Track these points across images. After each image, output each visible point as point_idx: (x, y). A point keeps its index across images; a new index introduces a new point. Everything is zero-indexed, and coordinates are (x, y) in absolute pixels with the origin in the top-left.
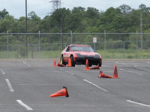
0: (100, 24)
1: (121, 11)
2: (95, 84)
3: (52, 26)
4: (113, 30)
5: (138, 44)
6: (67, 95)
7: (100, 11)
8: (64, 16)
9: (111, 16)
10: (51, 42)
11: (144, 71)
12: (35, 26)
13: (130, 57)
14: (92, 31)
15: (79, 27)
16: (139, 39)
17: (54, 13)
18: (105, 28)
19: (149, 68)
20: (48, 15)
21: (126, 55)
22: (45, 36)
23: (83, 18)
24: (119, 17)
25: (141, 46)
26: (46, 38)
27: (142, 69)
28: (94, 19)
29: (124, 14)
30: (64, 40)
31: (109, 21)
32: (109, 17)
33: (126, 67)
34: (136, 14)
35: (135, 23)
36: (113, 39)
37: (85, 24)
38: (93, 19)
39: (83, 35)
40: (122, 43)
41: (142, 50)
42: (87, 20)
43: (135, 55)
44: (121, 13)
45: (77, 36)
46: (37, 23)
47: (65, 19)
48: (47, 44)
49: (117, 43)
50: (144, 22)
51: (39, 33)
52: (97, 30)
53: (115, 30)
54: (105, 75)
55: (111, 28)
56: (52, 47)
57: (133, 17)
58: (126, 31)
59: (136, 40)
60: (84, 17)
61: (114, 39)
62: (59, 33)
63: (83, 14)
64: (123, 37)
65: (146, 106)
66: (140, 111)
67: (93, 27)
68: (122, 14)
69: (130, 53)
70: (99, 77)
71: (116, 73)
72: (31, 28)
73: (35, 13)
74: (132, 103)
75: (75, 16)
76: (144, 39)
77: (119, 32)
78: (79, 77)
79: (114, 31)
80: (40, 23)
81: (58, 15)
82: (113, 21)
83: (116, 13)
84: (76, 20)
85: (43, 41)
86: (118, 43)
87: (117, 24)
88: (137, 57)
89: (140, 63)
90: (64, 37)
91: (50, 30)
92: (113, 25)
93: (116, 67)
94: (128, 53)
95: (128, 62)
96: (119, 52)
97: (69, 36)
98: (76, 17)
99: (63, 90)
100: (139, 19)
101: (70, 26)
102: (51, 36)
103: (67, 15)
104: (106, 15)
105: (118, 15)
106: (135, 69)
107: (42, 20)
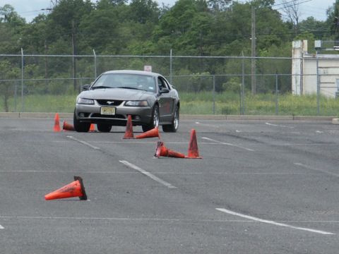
0: (161, 35)
1: (209, 7)
2: (147, 171)
3: (52, 39)
4: (190, 49)
5: (245, 82)
6: (83, 196)
7: (160, 6)
8: (80, 16)
9: (184, 17)
10: (50, 74)
11: (258, 142)
12: (12, 38)
13: (226, 111)
14: (143, 50)
15: (113, 42)
16: (248, 70)
17: (56, 9)
18: (171, 45)
19: (268, 136)
20: (41, 14)
21: (219, 106)
22: (36, 61)
23: (122, 22)
24: (203, 19)
25: (253, 87)
26: (38, 67)
27: (252, 137)
28: (147, 23)
29: (214, 13)
30: (79, 71)
31: (179, 29)
32: (181, 20)
33: (217, 133)
34: (241, 13)
35: (240, 34)
36: (189, 69)
37: (126, 35)
38: (144, 23)
39: (122, 61)
40: (210, 80)
41: (254, 94)
42: (131, 25)
43: (239, 106)
44: (208, 10)
45: (109, 61)
46: (18, 32)
47: (82, 23)
48: (41, 78)
49: (199, 79)
50: (259, 32)
51: (23, 55)
52: (153, 48)
53: (195, 48)
54: (170, 151)
55: (186, 44)
56: (51, 86)
57: (234, 20)
58: (220, 52)
59: (241, 73)
60: (123, 20)
61: (192, 70)
62: (68, 54)
63: (122, 12)
64: (211, 66)
65: (260, 222)
66: (246, 233)
67: (144, 41)
68: (211, 12)
69: (226, 102)
70: (155, 155)
71: (194, 148)
72: (4, 43)
73: (12, 9)
74: (230, 215)
75: (105, 16)
76: (260, 70)
77: (204, 54)
78: (110, 155)
79: (192, 50)
80: (25, 31)
81: (65, 13)
82: (190, 28)
83: (196, 11)
84: (107, 26)
85: (31, 73)
86: (202, 79)
87: (198, 36)
88: (242, 111)
89: (249, 125)
90: (79, 64)
91: (48, 49)
92: (190, 38)
93: (194, 133)
94: (222, 102)
95: (222, 123)
96: (202, 100)
97: (89, 62)
98: (107, 18)
99: (75, 184)
100: (249, 24)
101: (93, 39)
102: (50, 61)
103: (87, 13)
104: (174, 15)
105: (201, 15)
106: (238, 137)
107: (29, 25)
